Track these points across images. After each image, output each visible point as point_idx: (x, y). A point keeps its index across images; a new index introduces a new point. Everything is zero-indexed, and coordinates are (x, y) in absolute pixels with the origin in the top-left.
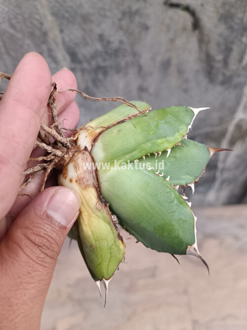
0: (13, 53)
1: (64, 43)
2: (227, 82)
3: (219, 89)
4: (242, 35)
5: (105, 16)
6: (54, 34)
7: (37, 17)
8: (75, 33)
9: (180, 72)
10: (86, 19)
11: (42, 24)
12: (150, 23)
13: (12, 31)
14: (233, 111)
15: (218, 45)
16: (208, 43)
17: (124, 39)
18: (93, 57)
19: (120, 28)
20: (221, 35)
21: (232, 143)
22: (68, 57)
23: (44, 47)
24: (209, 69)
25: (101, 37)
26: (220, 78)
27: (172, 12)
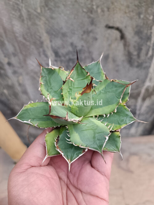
0: (24, 53)
1: (52, 47)
2: (139, 66)
3: (135, 70)
4: (147, 41)
5: (74, 33)
6: (47, 42)
9: (114, 61)
11: (40, 37)
12: (98, 37)
14: (144, 82)
15: (134, 47)
16: (129, 46)
17: (84, 44)
18: (67, 54)
19: (82, 39)
20: (136, 42)
21: (144, 99)
22: (53, 54)
23: (41, 50)
24: (130, 59)
25: (72, 44)
26: (136, 64)
27: (110, 31)
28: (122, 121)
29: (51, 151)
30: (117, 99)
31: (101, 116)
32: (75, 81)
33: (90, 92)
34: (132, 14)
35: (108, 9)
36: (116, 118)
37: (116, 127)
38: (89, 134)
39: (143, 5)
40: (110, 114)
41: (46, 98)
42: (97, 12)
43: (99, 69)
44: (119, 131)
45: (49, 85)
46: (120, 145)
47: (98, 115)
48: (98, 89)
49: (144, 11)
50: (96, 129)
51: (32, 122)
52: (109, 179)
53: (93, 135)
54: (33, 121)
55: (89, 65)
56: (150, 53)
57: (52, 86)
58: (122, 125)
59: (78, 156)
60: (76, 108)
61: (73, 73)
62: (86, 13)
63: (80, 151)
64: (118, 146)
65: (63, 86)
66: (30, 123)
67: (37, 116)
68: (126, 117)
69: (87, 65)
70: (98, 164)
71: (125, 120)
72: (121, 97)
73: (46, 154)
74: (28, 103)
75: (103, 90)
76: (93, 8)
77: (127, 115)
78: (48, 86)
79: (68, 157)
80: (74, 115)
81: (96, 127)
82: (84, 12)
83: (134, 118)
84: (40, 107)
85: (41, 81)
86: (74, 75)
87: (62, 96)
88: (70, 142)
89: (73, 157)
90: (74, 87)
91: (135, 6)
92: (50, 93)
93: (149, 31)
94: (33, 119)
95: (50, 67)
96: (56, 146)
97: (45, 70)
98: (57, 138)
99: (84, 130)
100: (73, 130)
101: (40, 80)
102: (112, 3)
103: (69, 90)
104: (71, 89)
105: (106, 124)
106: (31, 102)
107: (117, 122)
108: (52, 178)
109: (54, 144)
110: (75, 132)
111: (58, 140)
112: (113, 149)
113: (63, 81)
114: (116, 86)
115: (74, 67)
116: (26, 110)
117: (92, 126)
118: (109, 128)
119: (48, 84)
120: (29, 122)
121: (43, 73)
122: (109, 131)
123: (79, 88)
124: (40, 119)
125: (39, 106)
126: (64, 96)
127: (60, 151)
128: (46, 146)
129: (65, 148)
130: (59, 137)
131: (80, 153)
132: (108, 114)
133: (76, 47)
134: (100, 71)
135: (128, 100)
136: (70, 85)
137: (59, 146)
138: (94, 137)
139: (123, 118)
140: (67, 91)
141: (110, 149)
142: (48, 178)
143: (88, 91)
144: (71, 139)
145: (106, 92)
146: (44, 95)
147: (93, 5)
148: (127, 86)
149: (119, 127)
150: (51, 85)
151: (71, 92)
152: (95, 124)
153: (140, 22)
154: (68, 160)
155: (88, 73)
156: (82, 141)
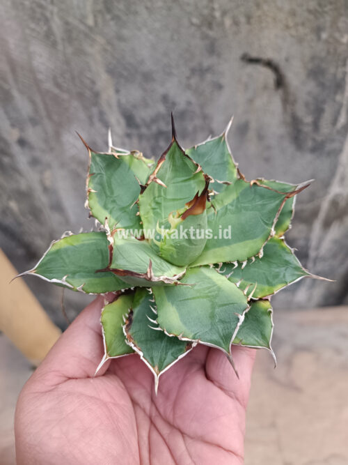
0: (55, 117)
1: (119, 105)
2: (318, 148)
3: (309, 157)
4: (335, 93)
5: (170, 74)
6: (108, 94)
7: (89, 75)
8: (133, 94)
9: (261, 137)
10: (147, 77)
11: (93, 82)
12: (224, 81)
13: (56, 91)
14: (327, 185)
15: (307, 105)
16: (294, 102)
17: (193, 99)
18: (154, 120)
19: (188, 87)
20: (309, 93)
21: (327, 224)
22: (123, 121)
23: (95, 110)
24: (296, 133)
25: (165, 99)
26: (310, 144)
27: (251, 68)
28: (276, 276)
29: (113, 346)
30: (265, 226)
31: (228, 265)
32: (168, 186)
33: (202, 213)
34: (302, 30)
35: (249, 18)
36: (263, 269)
37: (262, 290)
38: (200, 308)
39: (326, 9)
40: (249, 260)
41: (101, 223)
42: (222, 24)
43: (223, 154)
44: (267, 300)
45: (108, 193)
46: (270, 332)
47: (220, 261)
48: (220, 202)
49: (328, 24)
50: (216, 296)
51: (70, 280)
52: (245, 407)
53: (210, 311)
54: (73, 277)
55: (199, 144)
56: (342, 120)
57: (115, 195)
58: (275, 285)
59: (177, 358)
60: (171, 248)
61: (162, 167)
62: (199, 27)
63: (181, 347)
64: (267, 335)
65: (140, 196)
66: (65, 283)
67: (80, 267)
68: (284, 268)
69: (196, 146)
70: (221, 374)
71: (282, 274)
72: (273, 223)
73: (104, 353)
74: (61, 236)
75: (231, 205)
76: (214, 17)
77: (287, 263)
78: (107, 197)
79: (153, 362)
80: (165, 265)
81: (216, 292)
82: (192, 24)
83: (304, 269)
84: (88, 245)
85: (90, 186)
86: (166, 172)
87: (139, 219)
88: (157, 326)
89: (165, 359)
90: (165, 199)
91: (310, 11)
92: (111, 213)
93: (340, 70)
94: (74, 273)
95: (110, 152)
96: (125, 334)
97: (98, 159)
98: (127, 316)
99: (188, 299)
100: (165, 298)
101: (87, 183)
102: (258, 6)
103: (153, 205)
104: (158, 203)
105: (238, 284)
106: (67, 234)
107: (265, 280)
108: (115, 404)
109: (122, 329)
110: (170, 304)
111: (130, 319)
112: (255, 342)
113: (141, 186)
114: (262, 197)
115: (165, 153)
116: (57, 252)
117: (209, 288)
118: (245, 292)
119: (105, 192)
120: (63, 281)
121: (94, 167)
122: (246, 302)
123: (177, 200)
124: (88, 272)
125: (86, 242)
126: (142, 219)
127: (135, 346)
128: (103, 335)
129: (147, 340)
130: (132, 313)
131: (181, 352)
132: (244, 261)
133: (174, 104)
134: (225, 159)
135: (290, 228)
136: (157, 195)
137: (132, 334)
138: (212, 316)
139: (277, 270)
140: (149, 207)
141: (248, 342)
142: (105, 404)
143: (199, 211)
144: (160, 320)
145: (239, 210)
146: (97, 218)
147: (213, 9)
148: (288, 197)
149: (269, 291)
150: (112, 193)
151: (158, 210)
152: (214, 283)
153: (320, 49)
154: (153, 367)
155: (199, 167)
156: (185, 323)
